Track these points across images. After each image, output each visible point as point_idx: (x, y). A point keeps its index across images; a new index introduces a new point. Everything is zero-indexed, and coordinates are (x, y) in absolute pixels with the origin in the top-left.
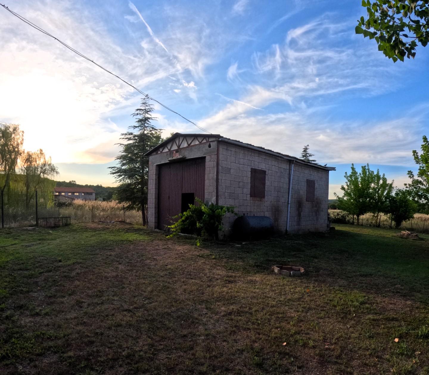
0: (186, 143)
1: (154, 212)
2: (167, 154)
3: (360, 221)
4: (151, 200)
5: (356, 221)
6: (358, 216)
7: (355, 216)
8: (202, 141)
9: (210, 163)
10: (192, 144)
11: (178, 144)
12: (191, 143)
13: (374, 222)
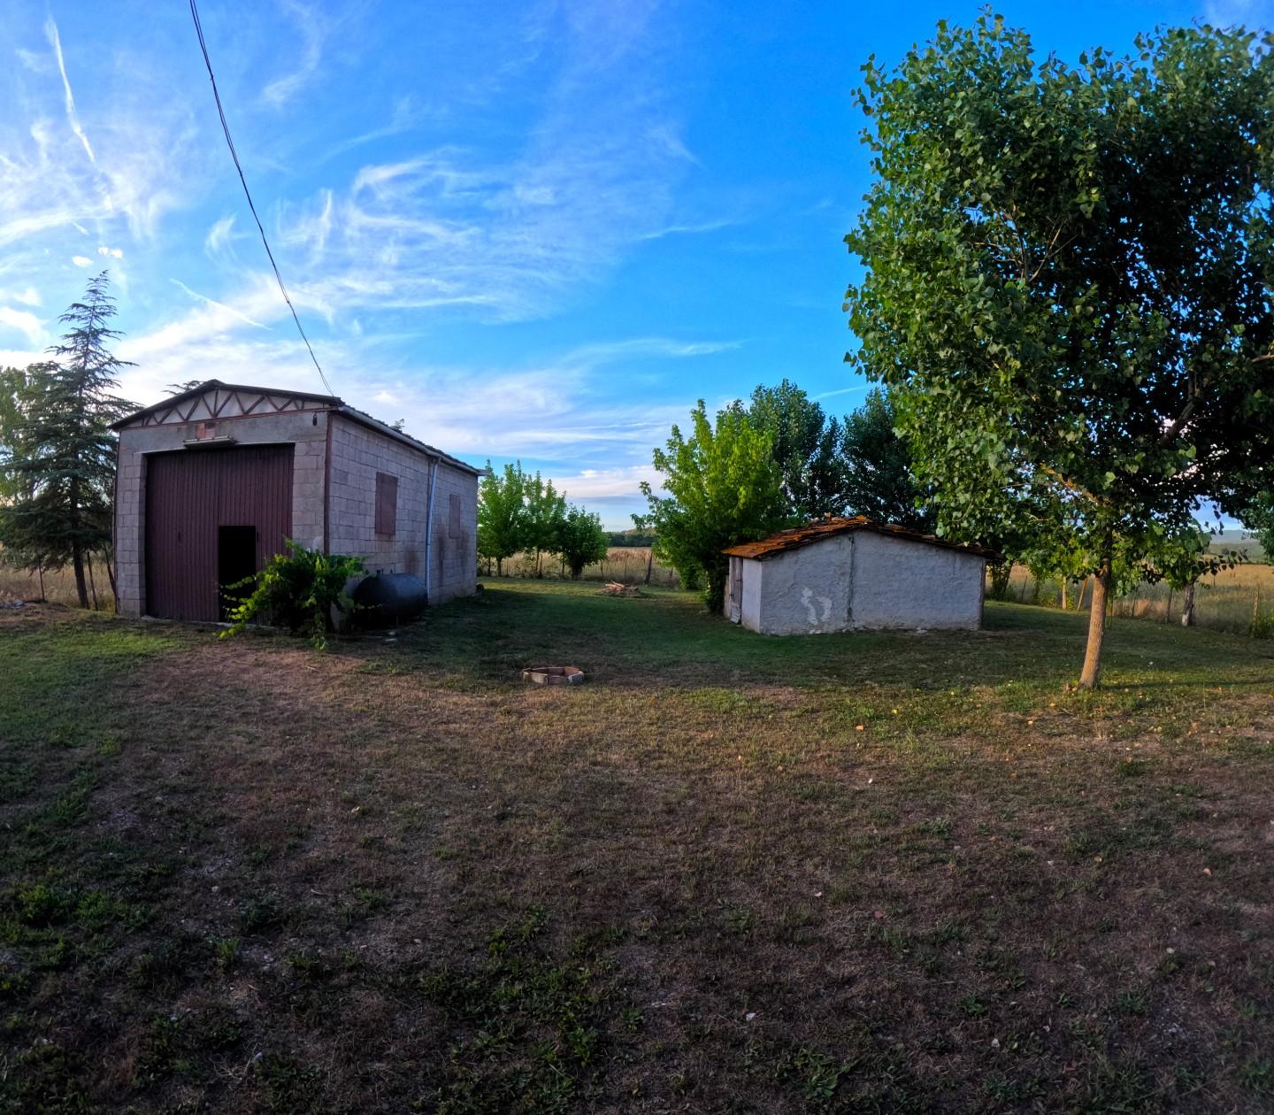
0: (237, 406)
1: (136, 572)
2: (179, 430)
3: (504, 569)
4: (128, 542)
5: (494, 569)
6: (499, 560)
7: (494, 560)
8: (285, 406)
9: (305, 461)
10: (256, 411)
11: (212, 408)
12: (251, 409)
13: (529, 569)
